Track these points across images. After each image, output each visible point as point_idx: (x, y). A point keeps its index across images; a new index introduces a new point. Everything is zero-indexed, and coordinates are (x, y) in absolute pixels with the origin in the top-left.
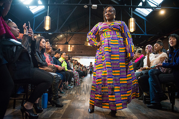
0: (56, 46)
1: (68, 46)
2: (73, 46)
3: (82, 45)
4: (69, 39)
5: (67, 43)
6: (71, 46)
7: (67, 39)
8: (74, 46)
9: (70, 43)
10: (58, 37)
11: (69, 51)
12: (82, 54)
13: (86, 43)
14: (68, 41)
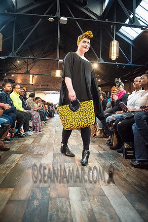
0: (13, 76)
1: (29, 77)
2: (36, 77)
4: (31, 67)
5: (28, 73)
6: (33, 77)
7: (28, 65)
8: (38, 76)
9: (31, 72)
11: (31, 83)
12: (48, 88)
13: (53, 73)
14: (29, 70)
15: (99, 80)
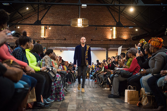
0: (19, 27)
1: (40, 29)
2: (50, 28)
3: (66, 25)
4: (42, 16)
5: (38, 23)
6: (46, 28)
7: (38, 13)
8: (52, 28)
9: (43, 22)
10: (21, 12)
12: (66, 42)
13: (73, 22)
14: (40, 19)
15: (137, 30)
